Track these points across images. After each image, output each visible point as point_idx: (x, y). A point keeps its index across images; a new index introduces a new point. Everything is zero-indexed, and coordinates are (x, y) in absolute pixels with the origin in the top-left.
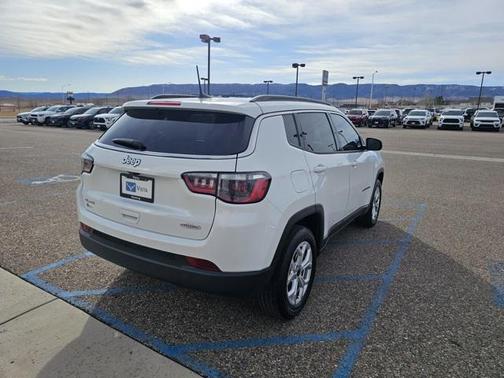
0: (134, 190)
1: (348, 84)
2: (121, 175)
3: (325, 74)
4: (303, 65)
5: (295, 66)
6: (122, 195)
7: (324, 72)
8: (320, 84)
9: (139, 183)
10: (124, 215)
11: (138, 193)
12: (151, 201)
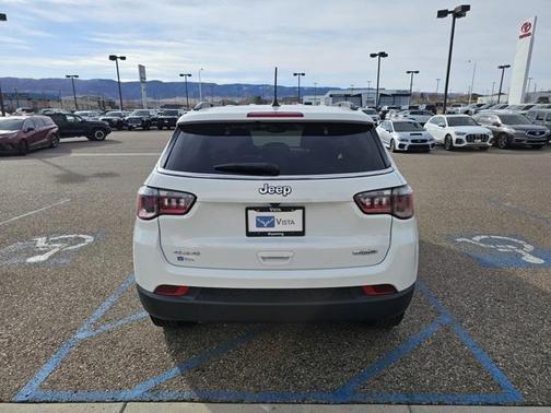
0: (272, 225)
1: (164, 81)
2: (247, 209)
3: (142, 69)
4: (123, 58)
5: (113, 58)
6: (249, 234)
7: (140, 66)
8: (138, 80)
9: (278, 215)
10: (263, 258)
11: (278, 228)
12: (302, 233)
